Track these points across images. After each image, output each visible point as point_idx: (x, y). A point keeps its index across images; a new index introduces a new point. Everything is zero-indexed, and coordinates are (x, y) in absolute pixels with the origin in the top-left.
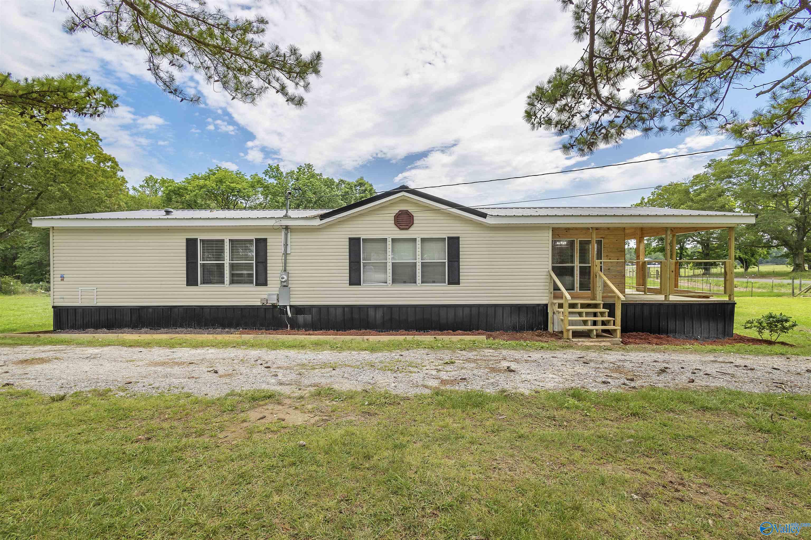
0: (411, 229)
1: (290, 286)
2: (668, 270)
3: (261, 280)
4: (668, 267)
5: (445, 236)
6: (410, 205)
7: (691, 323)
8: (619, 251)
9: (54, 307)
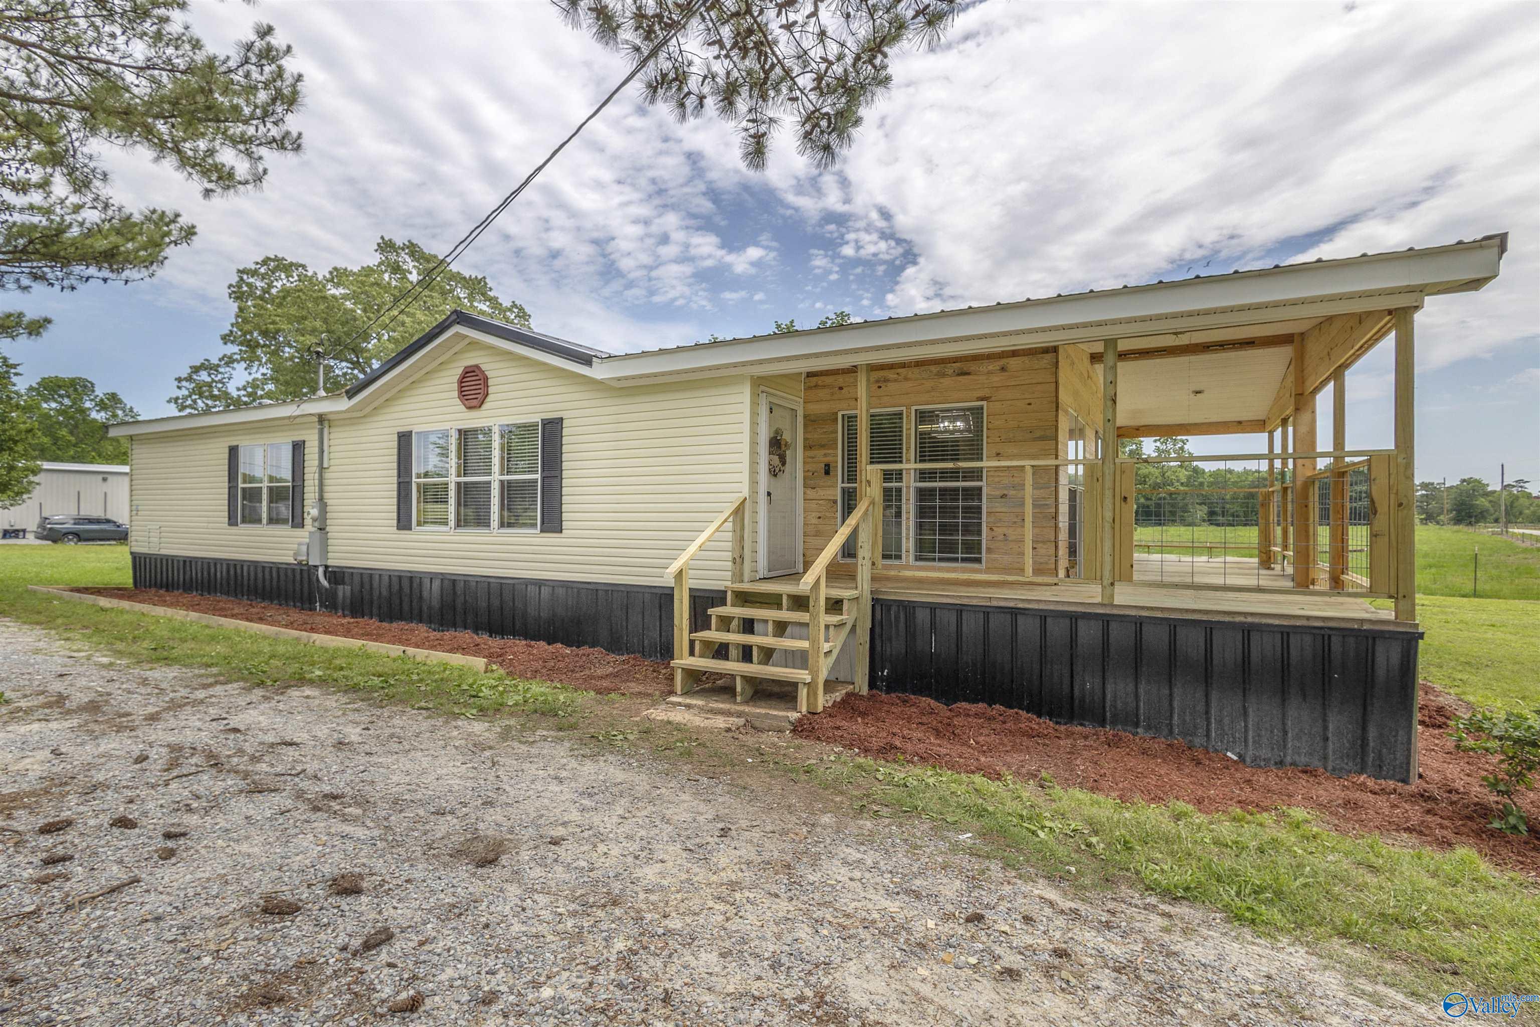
0: (485, 406)
1: (328, 529)
2: (1108, 493)
3: (298, 520)
4: (1108, 484)
5: (537, 418)
6: (482, 353)
7: (1200, 694)
8: (1035, 439)
9: (132, 553)
